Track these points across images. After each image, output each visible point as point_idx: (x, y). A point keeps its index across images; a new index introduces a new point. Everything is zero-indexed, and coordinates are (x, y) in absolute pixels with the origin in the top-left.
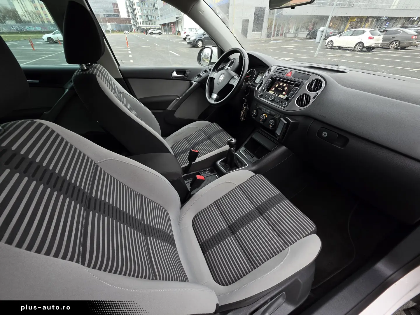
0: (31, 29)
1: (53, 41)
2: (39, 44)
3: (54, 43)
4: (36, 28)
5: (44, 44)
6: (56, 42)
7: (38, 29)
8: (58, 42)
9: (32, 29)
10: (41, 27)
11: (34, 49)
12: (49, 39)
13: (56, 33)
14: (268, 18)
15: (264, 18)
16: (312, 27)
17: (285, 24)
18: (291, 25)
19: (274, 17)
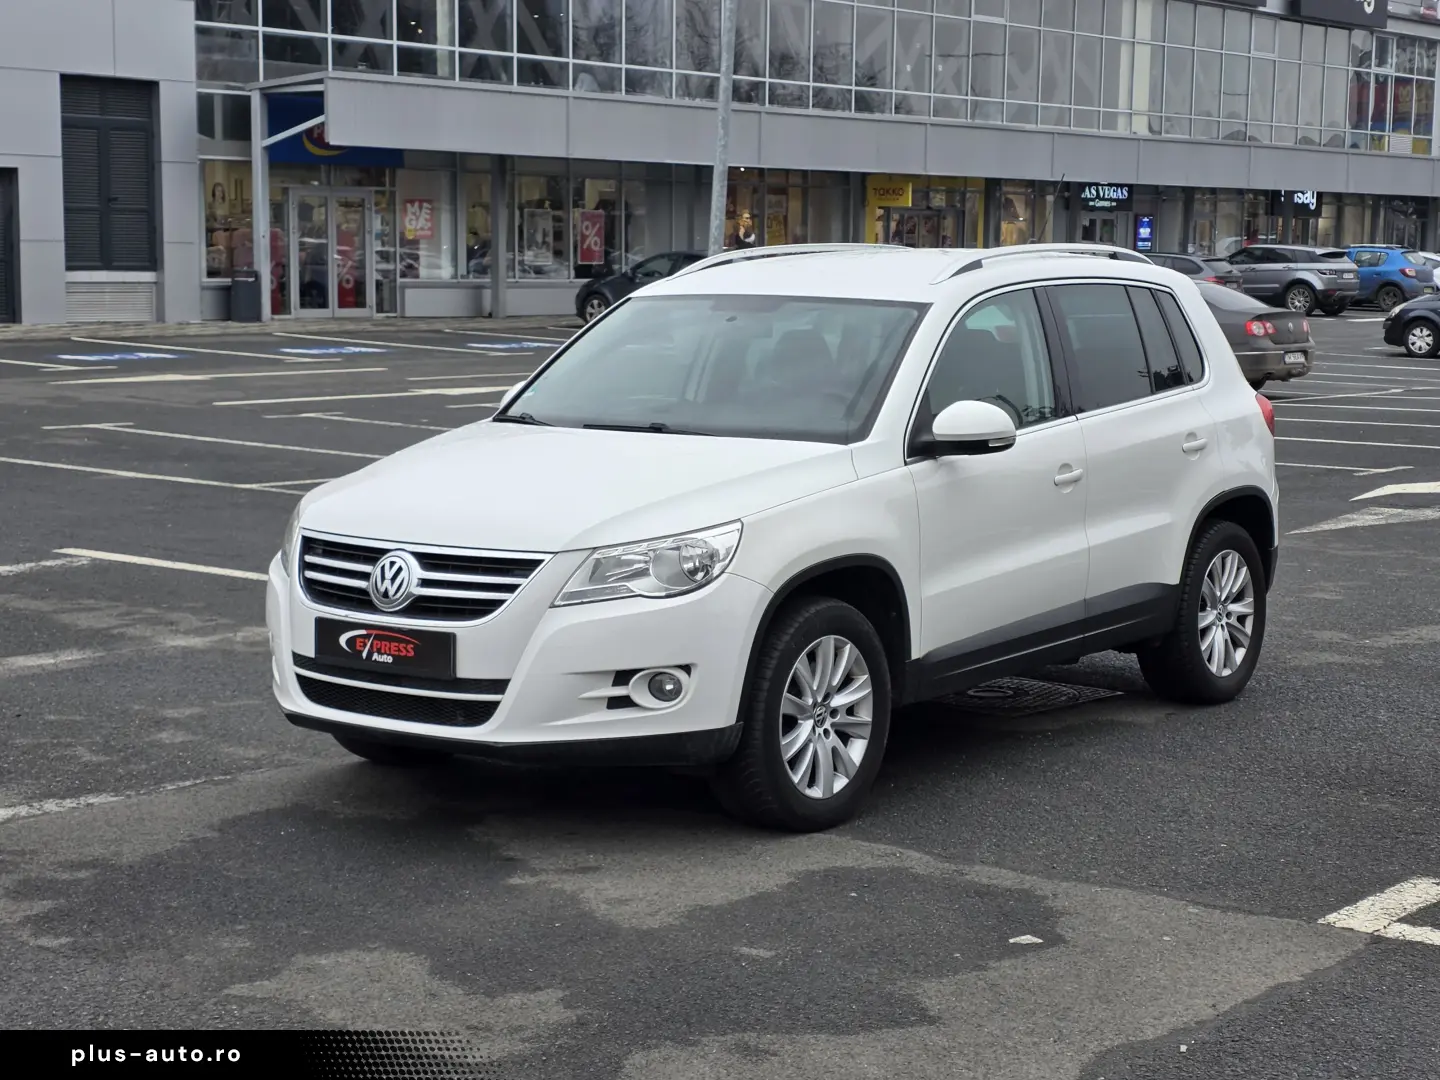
14: (201, 160)
15: (156, 165)
16: (596, 238)
17: (367, 212)
18: (414, 217)
19: (250, 155)
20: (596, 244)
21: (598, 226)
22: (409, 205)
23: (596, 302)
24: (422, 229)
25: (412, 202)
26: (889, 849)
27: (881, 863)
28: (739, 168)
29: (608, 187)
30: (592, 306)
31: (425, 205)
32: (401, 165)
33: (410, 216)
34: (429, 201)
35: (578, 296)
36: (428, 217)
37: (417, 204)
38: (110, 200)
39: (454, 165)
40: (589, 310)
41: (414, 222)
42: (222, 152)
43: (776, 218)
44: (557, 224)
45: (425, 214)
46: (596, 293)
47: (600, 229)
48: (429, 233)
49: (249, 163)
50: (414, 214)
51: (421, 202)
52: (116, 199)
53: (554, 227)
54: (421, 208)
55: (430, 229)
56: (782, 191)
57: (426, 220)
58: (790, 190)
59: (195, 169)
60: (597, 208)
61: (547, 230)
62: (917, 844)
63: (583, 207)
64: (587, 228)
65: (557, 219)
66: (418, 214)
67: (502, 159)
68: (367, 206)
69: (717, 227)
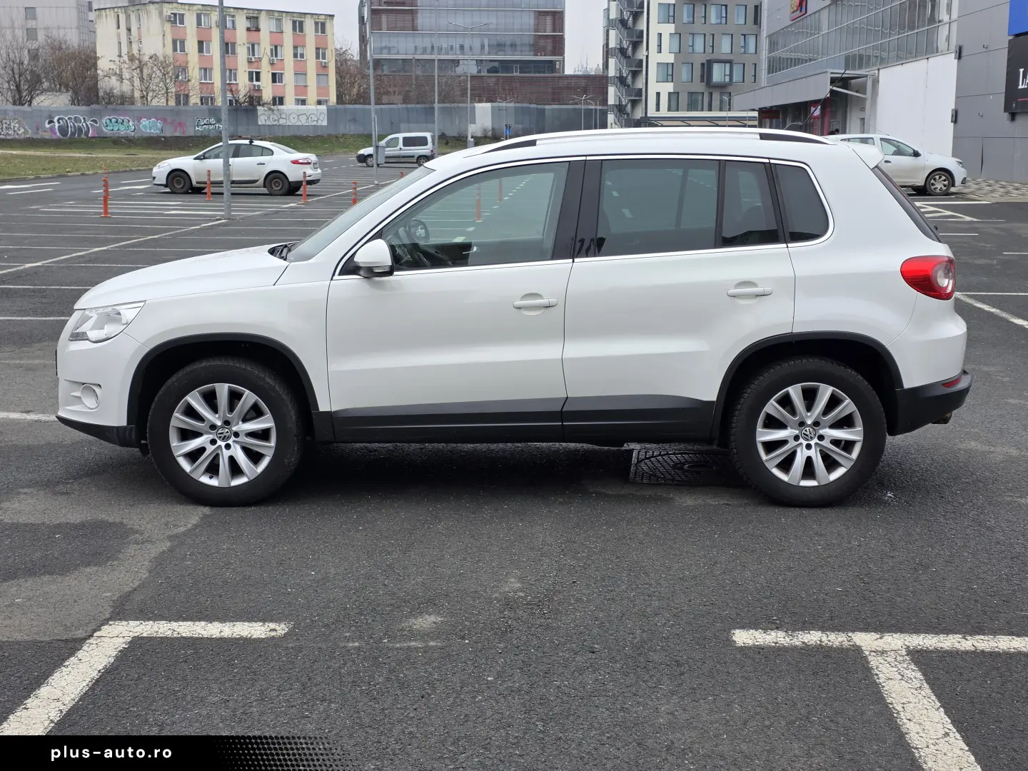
0: (122, 128)
1: (187, 185)
2: (128, 196)
3: (187, 193)
4: (144, 122)
5: (148, 194)
6: (197, 191)
7: (150, 127)
8: (204, 188)
9: (126, 127)
10: (165, 121)
11: (106, 212)
12: (177, 176)
13: (213, 153)
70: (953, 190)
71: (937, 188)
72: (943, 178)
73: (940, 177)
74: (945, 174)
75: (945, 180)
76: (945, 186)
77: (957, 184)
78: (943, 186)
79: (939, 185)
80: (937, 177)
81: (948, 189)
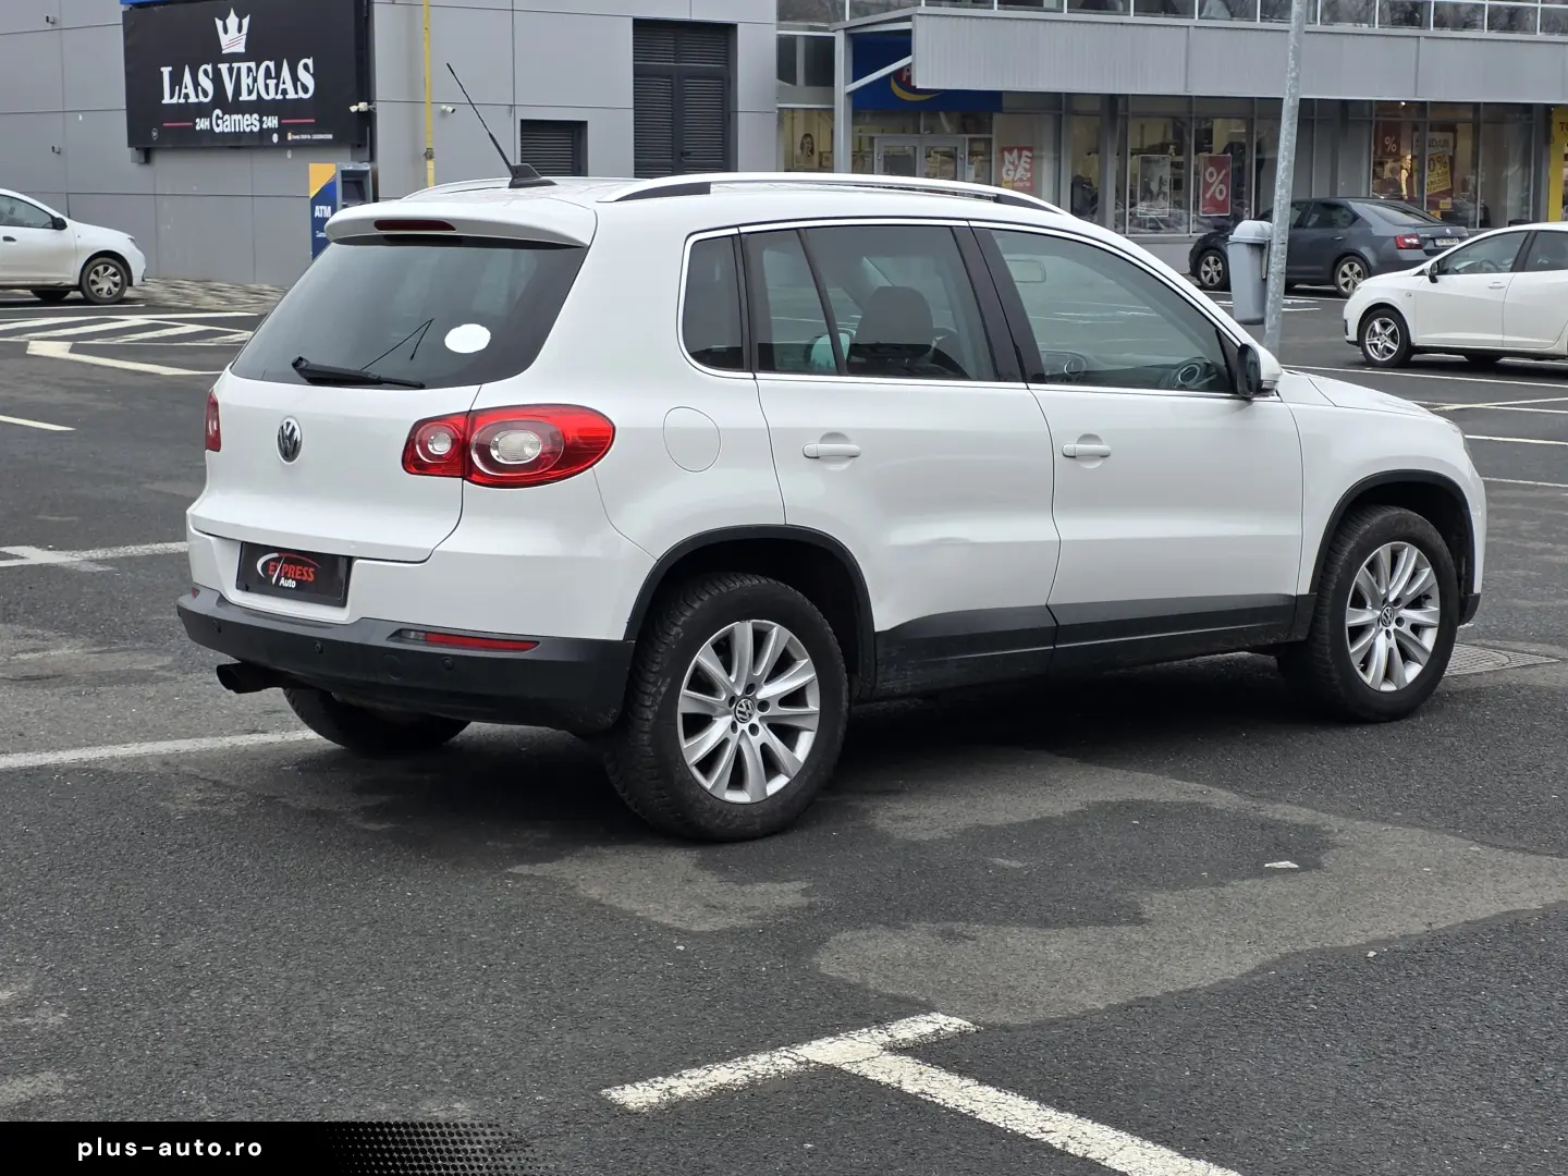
14: (779, 108)
15: (732, 115)
16: (1222, 186)
17: (959, 160)
18: (1011, 167)
19: (833, 103)
20: (1221, 192)
21: (1224, 172)
22: (1006, 153)
23: (1211, 259)
24: (1021, 180)
25: (1010, 150)
26: (1199, 787)
27: (1183, 798)
28: (1399, 102)
29: (1237, 128)
30: (1208, 264)
31: (1025, 153)
32: (1000, 109)
33: (1007, 166)
34: (1030, 149)
35: (1192, 252)
36: (1028, 166)
37: (1015, 152)
38: (682, 154)
39: (1059, 106)
40: (1204, 267)
41: (1012, 173)
42: (803, 99)
43: (1440, 159)
44: (1177, 171)
45: (1024, 164)
46: (1212, 248)
47: (1226, 175)
48: (1028, 184)
49: (831, 111)
50: (1013, 163)
51: (1020, 149)
52: (688, 154)
53: (1173, 174)
54: (1020, 157)
55: (1029, 180)
56: (1450, 127)
57: (1026, 170)
58: (1459, 127)
59: (774, 118)
60: (1225, 152)
61: (1164, 177)
62: (1232, 785)
63: (1210, 151)
64: (1211, 175)
65: (1174, 165)
66: (1016, 162)
67: (1113, 99)
68: (960, 155)
69: (1286, 169)
70: (129, 293)
71: (102, 289)
72: (112, 270)
73: (106, 269)
74: (114, 262)
75: (114, 275)
76: (116, 285)
77: (136, 280)
78: (112, 286)
79: (106, 284)
80: (101, 268)
81: (122, 290)
